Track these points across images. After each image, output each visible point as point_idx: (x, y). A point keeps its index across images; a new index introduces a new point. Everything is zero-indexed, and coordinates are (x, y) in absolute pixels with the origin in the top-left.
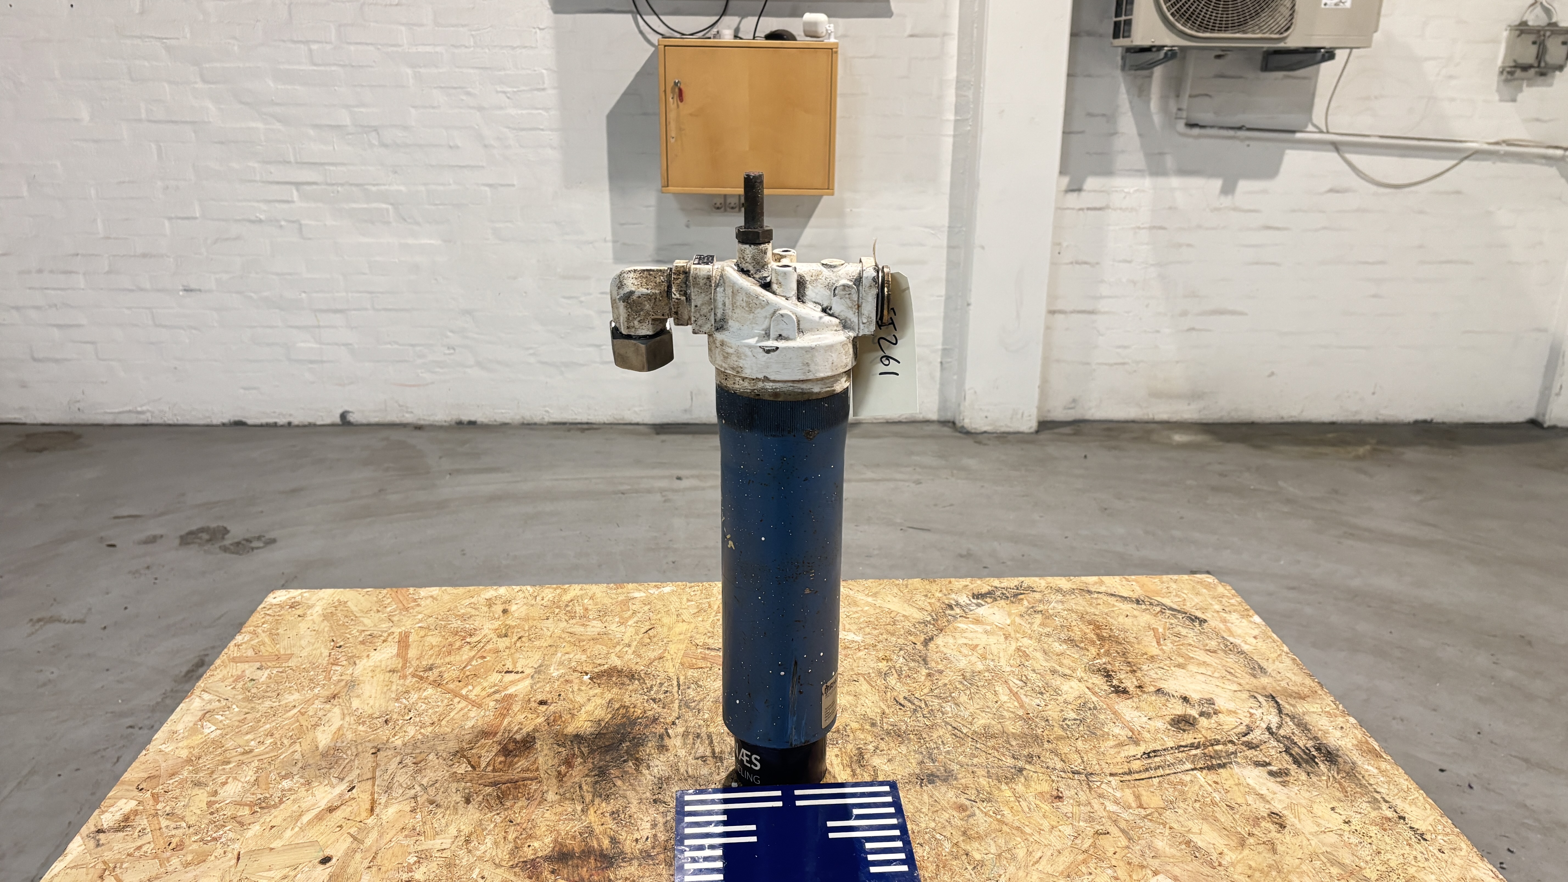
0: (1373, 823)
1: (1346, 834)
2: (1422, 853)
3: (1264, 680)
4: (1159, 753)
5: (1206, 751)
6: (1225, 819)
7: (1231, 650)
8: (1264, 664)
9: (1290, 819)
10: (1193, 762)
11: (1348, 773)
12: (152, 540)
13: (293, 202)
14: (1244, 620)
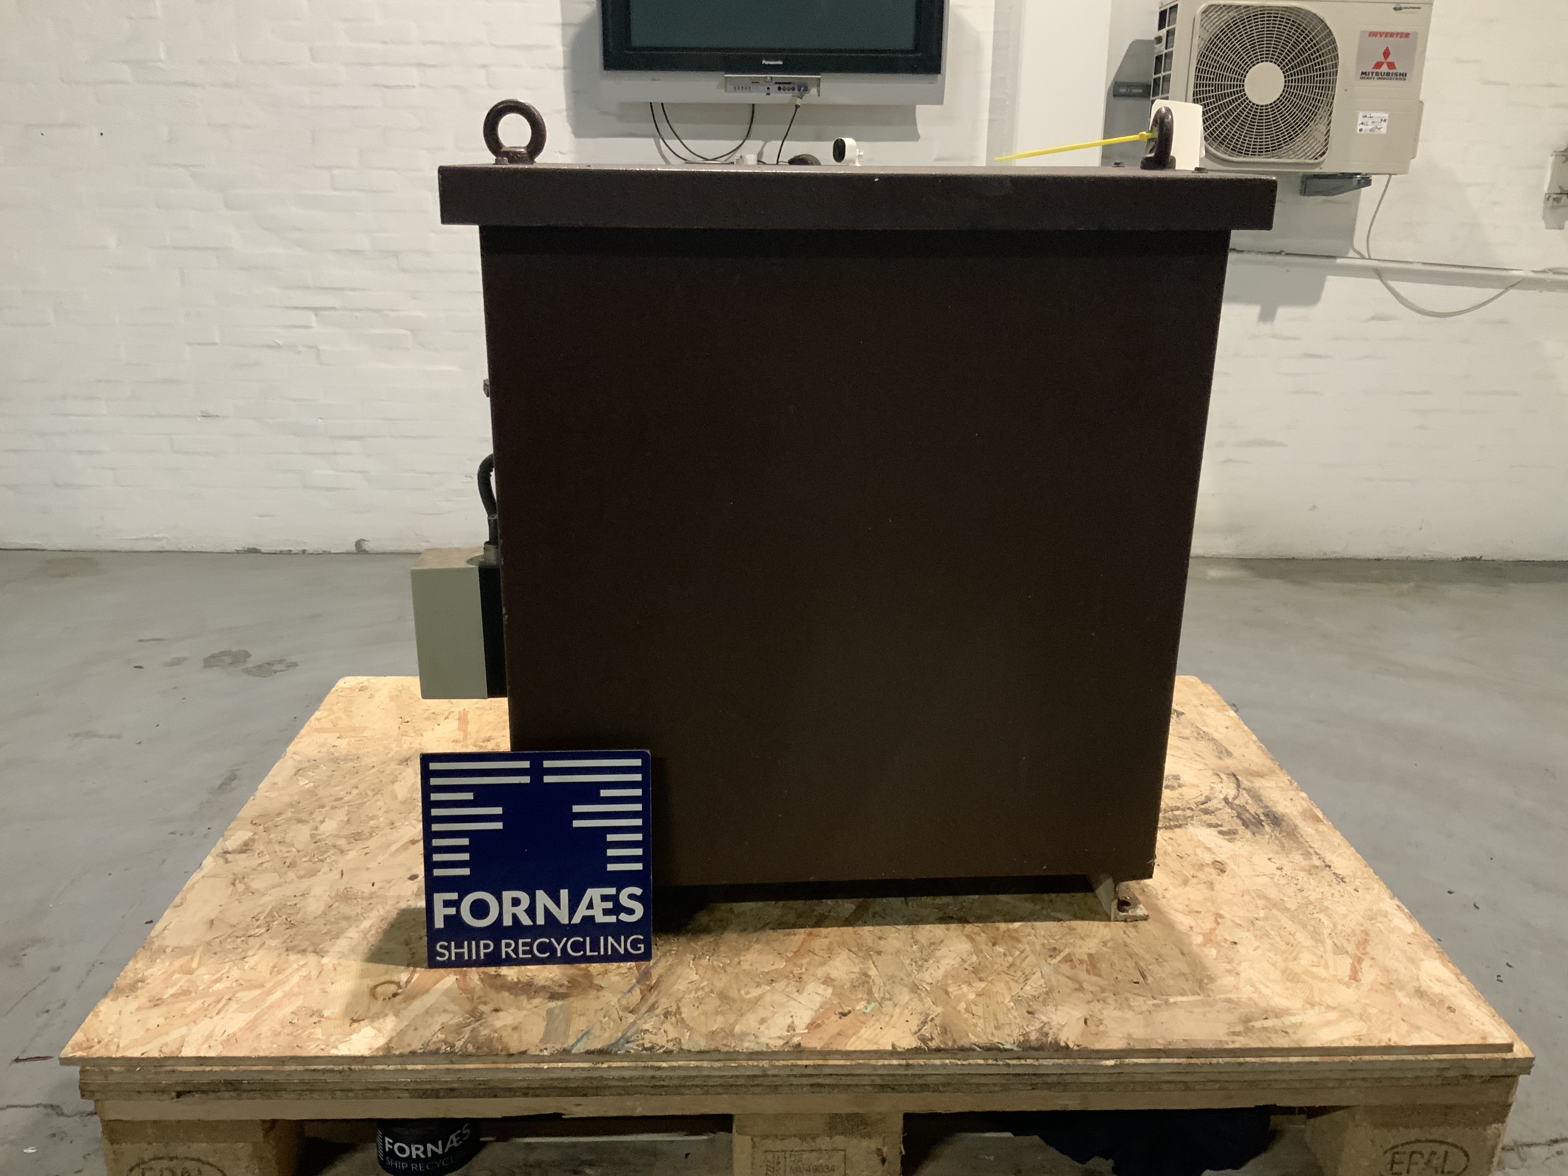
0: (1303, 869)
1: (1277, 878)
2: (1339, 891)
3: (1229, 762)
5: (1166, 815)
7: (1202, 737)
8: (1231, 749)
9: (1231, 866)
11: (1288, 834)
12: (177, 662)
13: (311, 327)
14: (1219, 714)
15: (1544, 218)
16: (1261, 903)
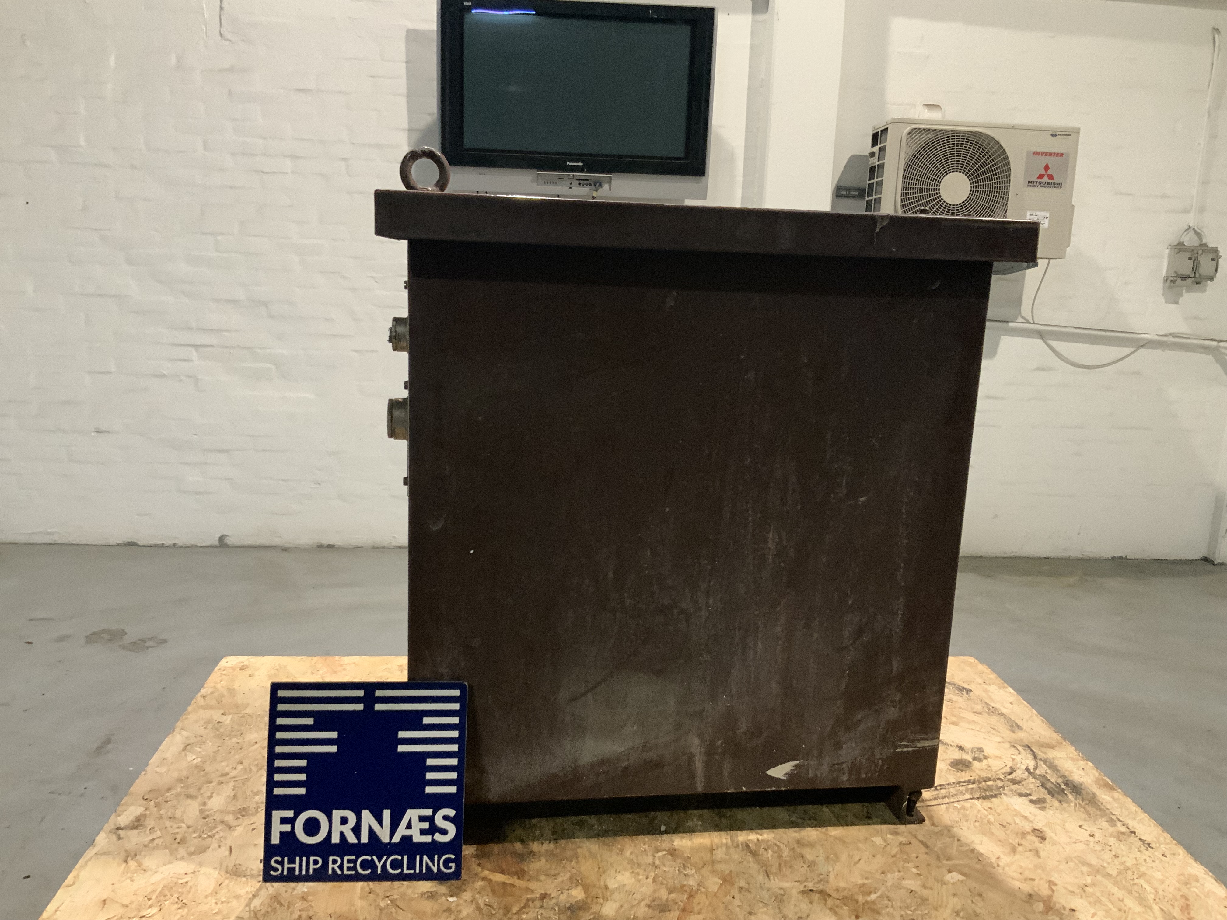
0: (1111, 836)
1: (1092, 845)
2: (1150, 857)
3: (1021, 735)
4: (944, 787)
5: (980, 785)
6: (999, 833)
7: (993, 712)
8: (1020, 723)
9: (1049, 833)
10: (971, 793)
11: (1090, 801)
12: (63, 639)
13: (192, 360)
14: (1001, 690)
15: (1163, 295)
16: (1085, 869)
